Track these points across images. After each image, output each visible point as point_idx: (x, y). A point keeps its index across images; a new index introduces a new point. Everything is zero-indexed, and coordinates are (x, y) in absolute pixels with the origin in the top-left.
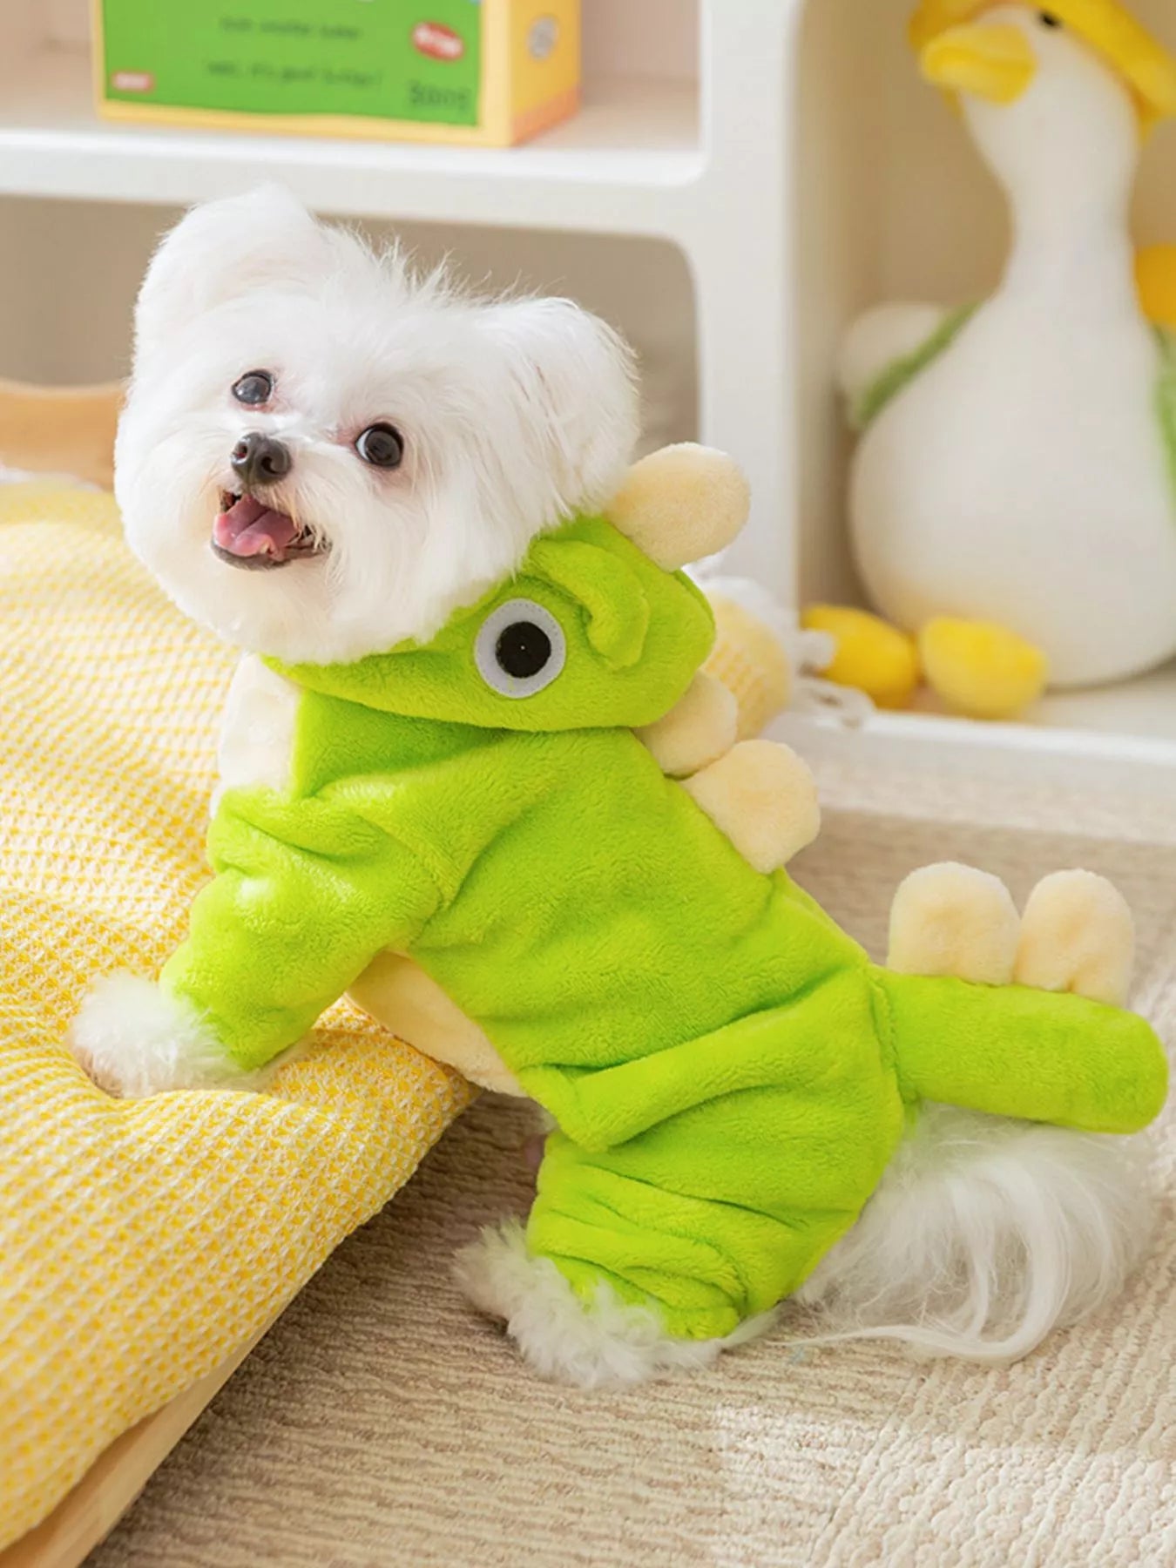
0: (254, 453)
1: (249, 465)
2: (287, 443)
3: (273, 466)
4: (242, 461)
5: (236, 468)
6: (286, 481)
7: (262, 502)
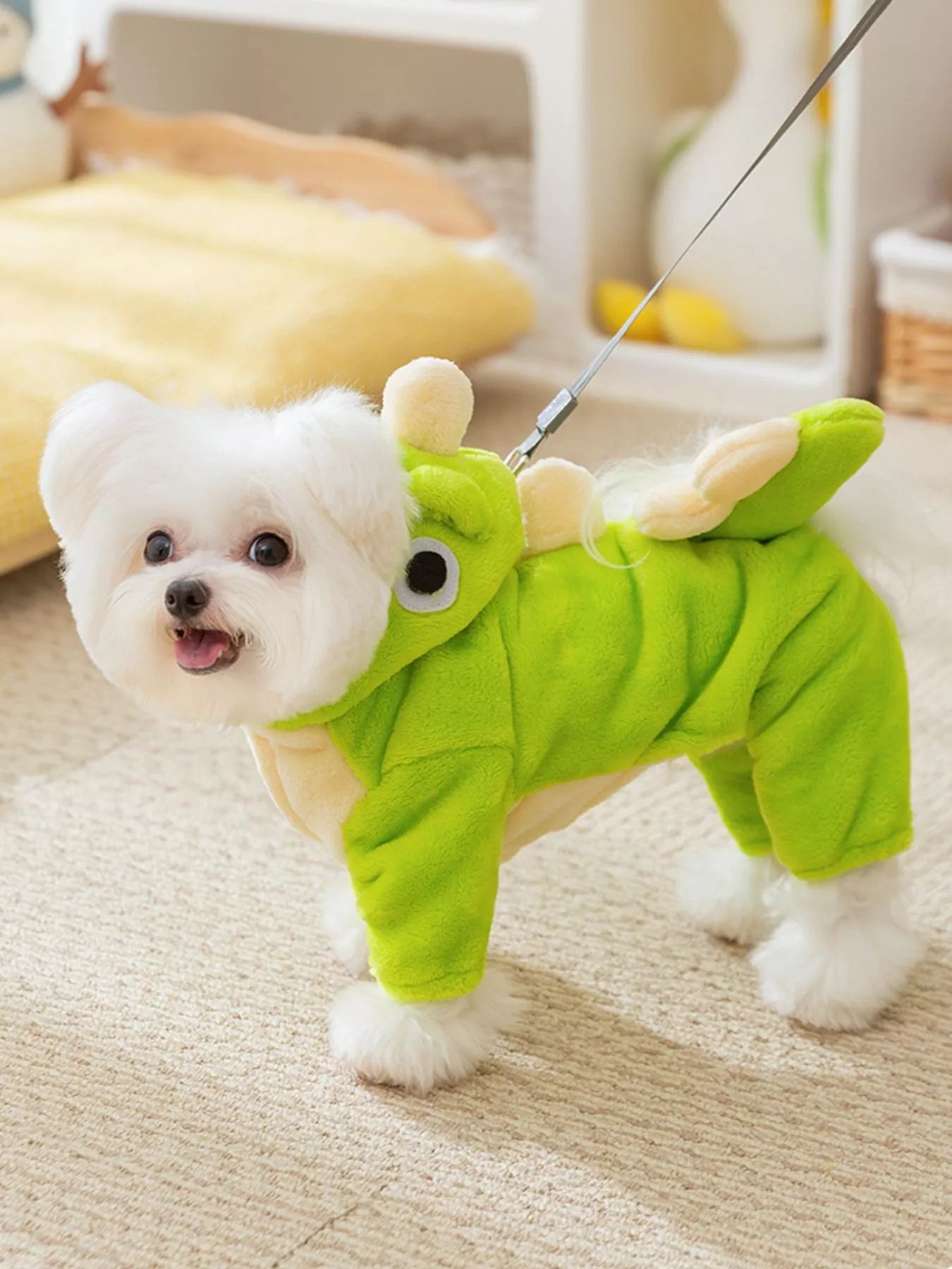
0: (178, 598)
1: (179, 607)
2: (199, 578)
3: (197, 600)
4: (174, 605)
5: (172, 612)
6: (209, 607)
7: (198, 627)
